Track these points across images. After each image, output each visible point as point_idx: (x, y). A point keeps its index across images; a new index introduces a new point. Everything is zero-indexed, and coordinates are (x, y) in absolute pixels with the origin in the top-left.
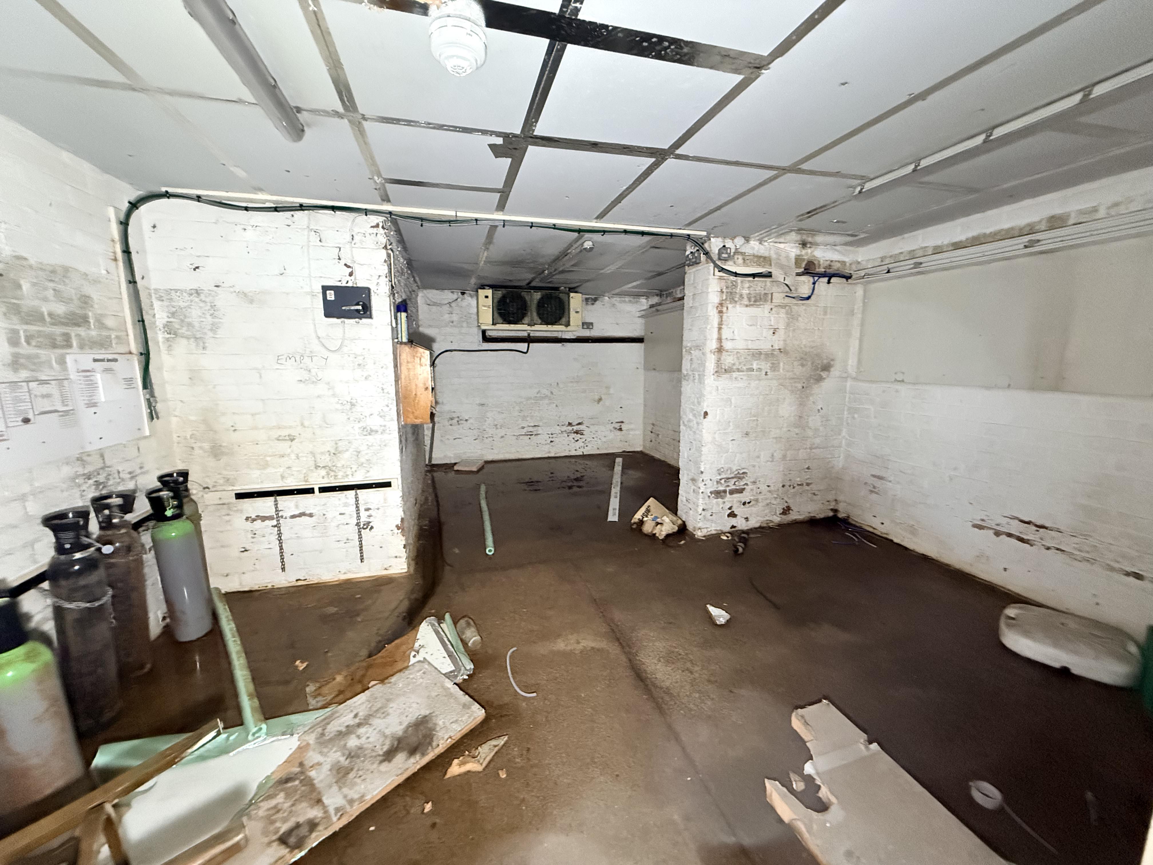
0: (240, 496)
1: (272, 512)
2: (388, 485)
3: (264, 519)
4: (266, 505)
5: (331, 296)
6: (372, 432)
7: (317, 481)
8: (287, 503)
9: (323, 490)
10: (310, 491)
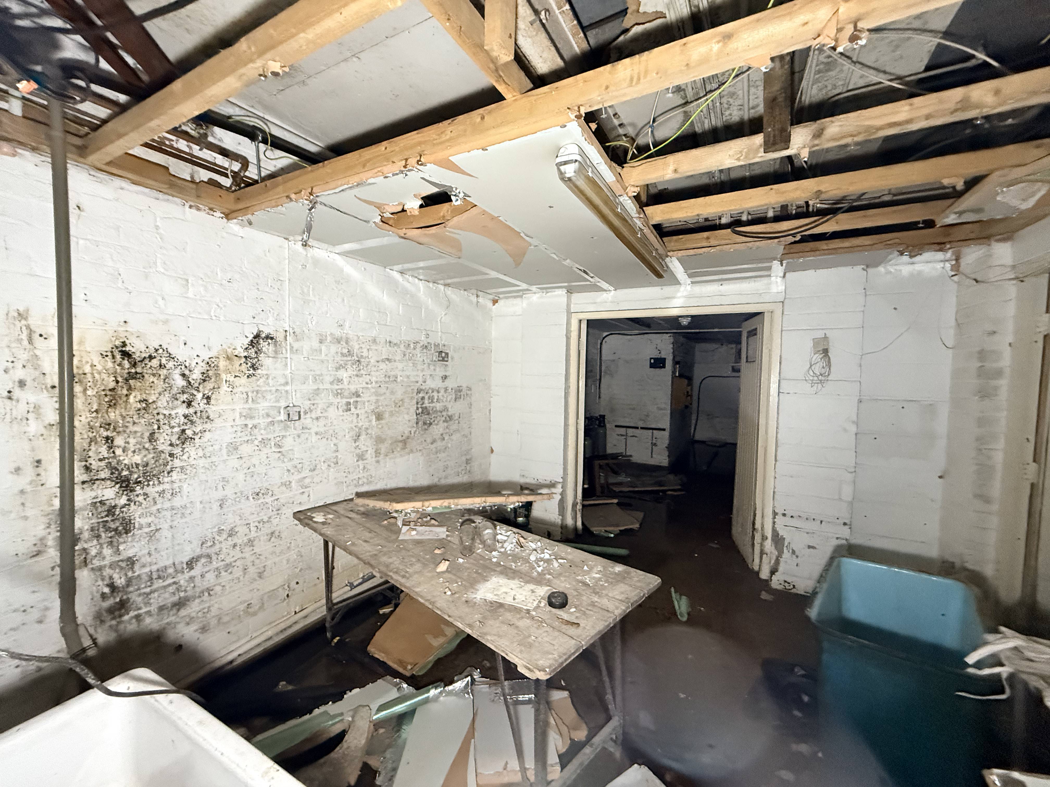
0: (616, 426)
1: (624, 434)
2: (664, 430)
3: (622, 435)
4: (623, 431)
5: (652, 361)
6: (661, 409)
7: (641, 424)
8: (630, 431)
9: (642, 428)
10: (637, 428)
